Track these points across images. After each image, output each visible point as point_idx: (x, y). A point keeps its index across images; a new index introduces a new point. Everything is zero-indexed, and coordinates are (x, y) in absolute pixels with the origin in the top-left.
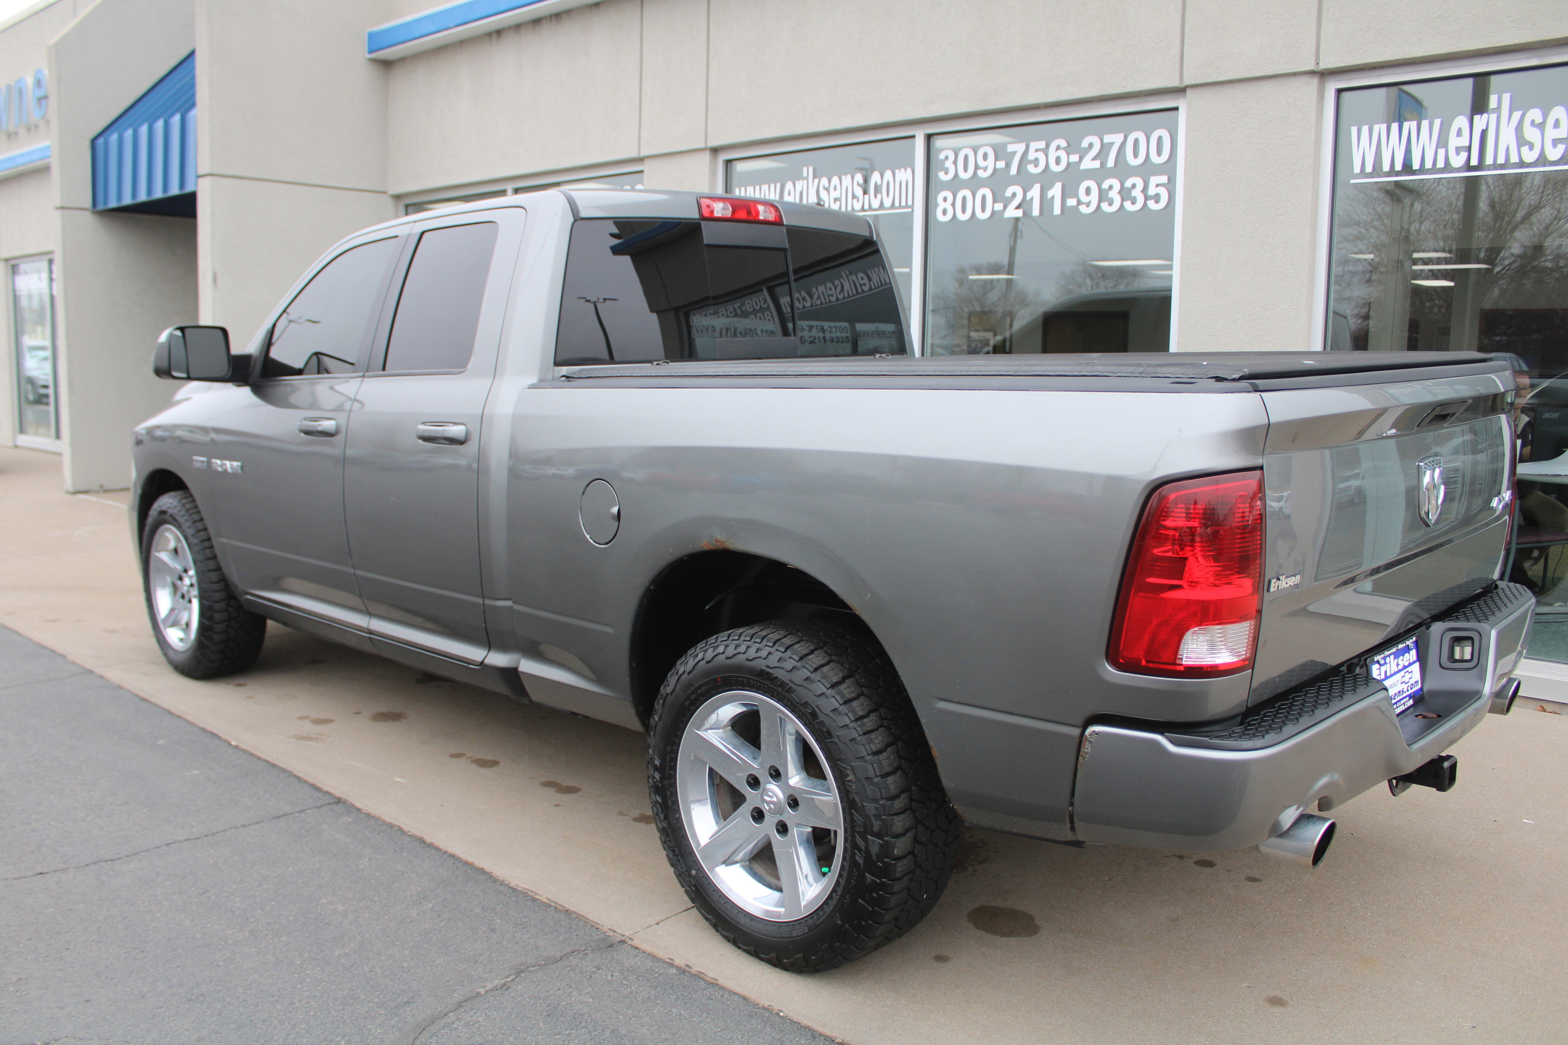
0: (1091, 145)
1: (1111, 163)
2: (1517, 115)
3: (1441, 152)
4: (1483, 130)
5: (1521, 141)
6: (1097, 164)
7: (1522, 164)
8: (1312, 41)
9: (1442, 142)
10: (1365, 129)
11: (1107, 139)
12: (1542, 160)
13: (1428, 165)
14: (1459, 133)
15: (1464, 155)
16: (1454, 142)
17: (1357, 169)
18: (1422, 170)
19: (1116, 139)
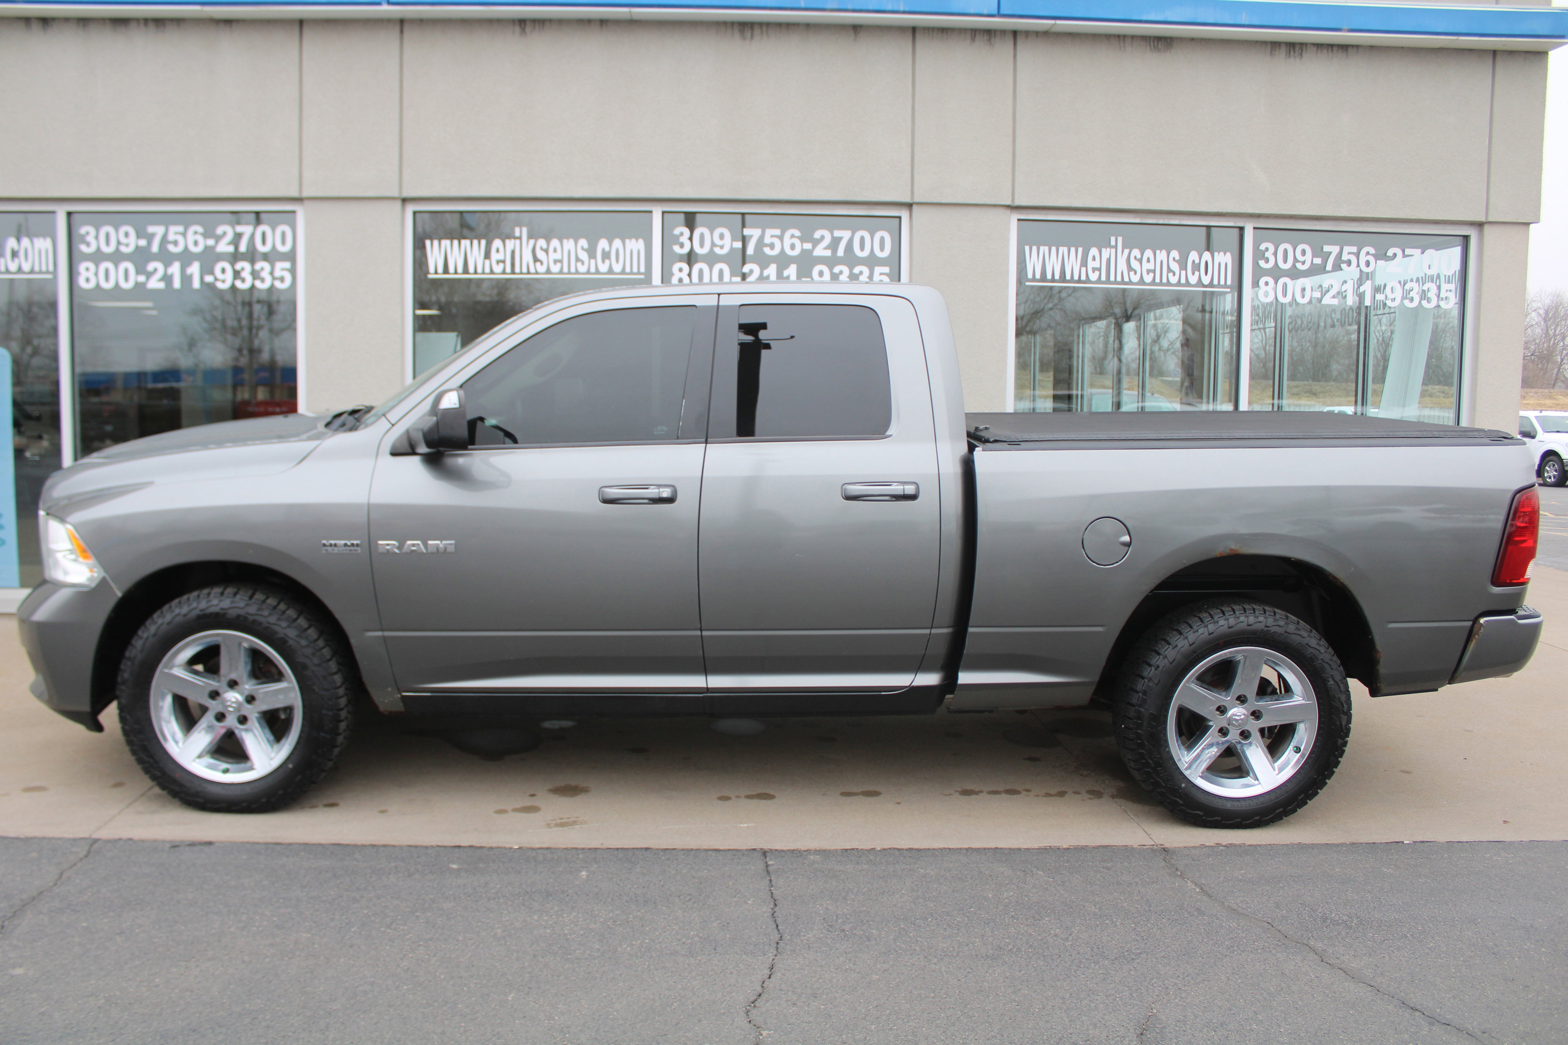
0: (823, 237)
1: (840, 253)
2: (1127, 251)
3: (1083, 269)
4: (1107, 259)
5: (1130, 268)
6: (828, 253)
7: (1130, 282)
8: (1009, 185)
9: (1084, 263)
10: (1034, 248)
11: (837, 233)
12: (1142, 281)
13: (1076, 278)
14: (1094, 259)
15: (1097, 273)
16: (1091, 264)
17: (1030, 276)
18: (1072, 280)
19: (846, 235)
